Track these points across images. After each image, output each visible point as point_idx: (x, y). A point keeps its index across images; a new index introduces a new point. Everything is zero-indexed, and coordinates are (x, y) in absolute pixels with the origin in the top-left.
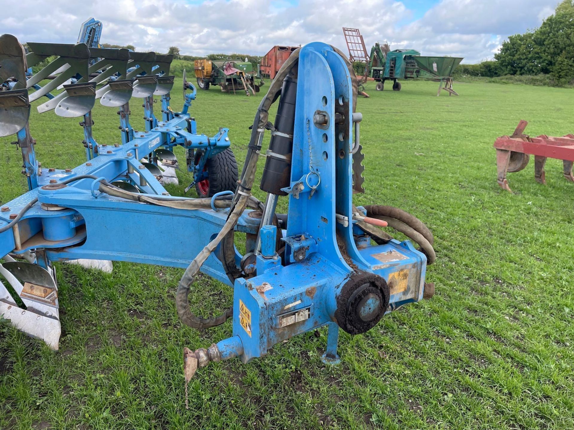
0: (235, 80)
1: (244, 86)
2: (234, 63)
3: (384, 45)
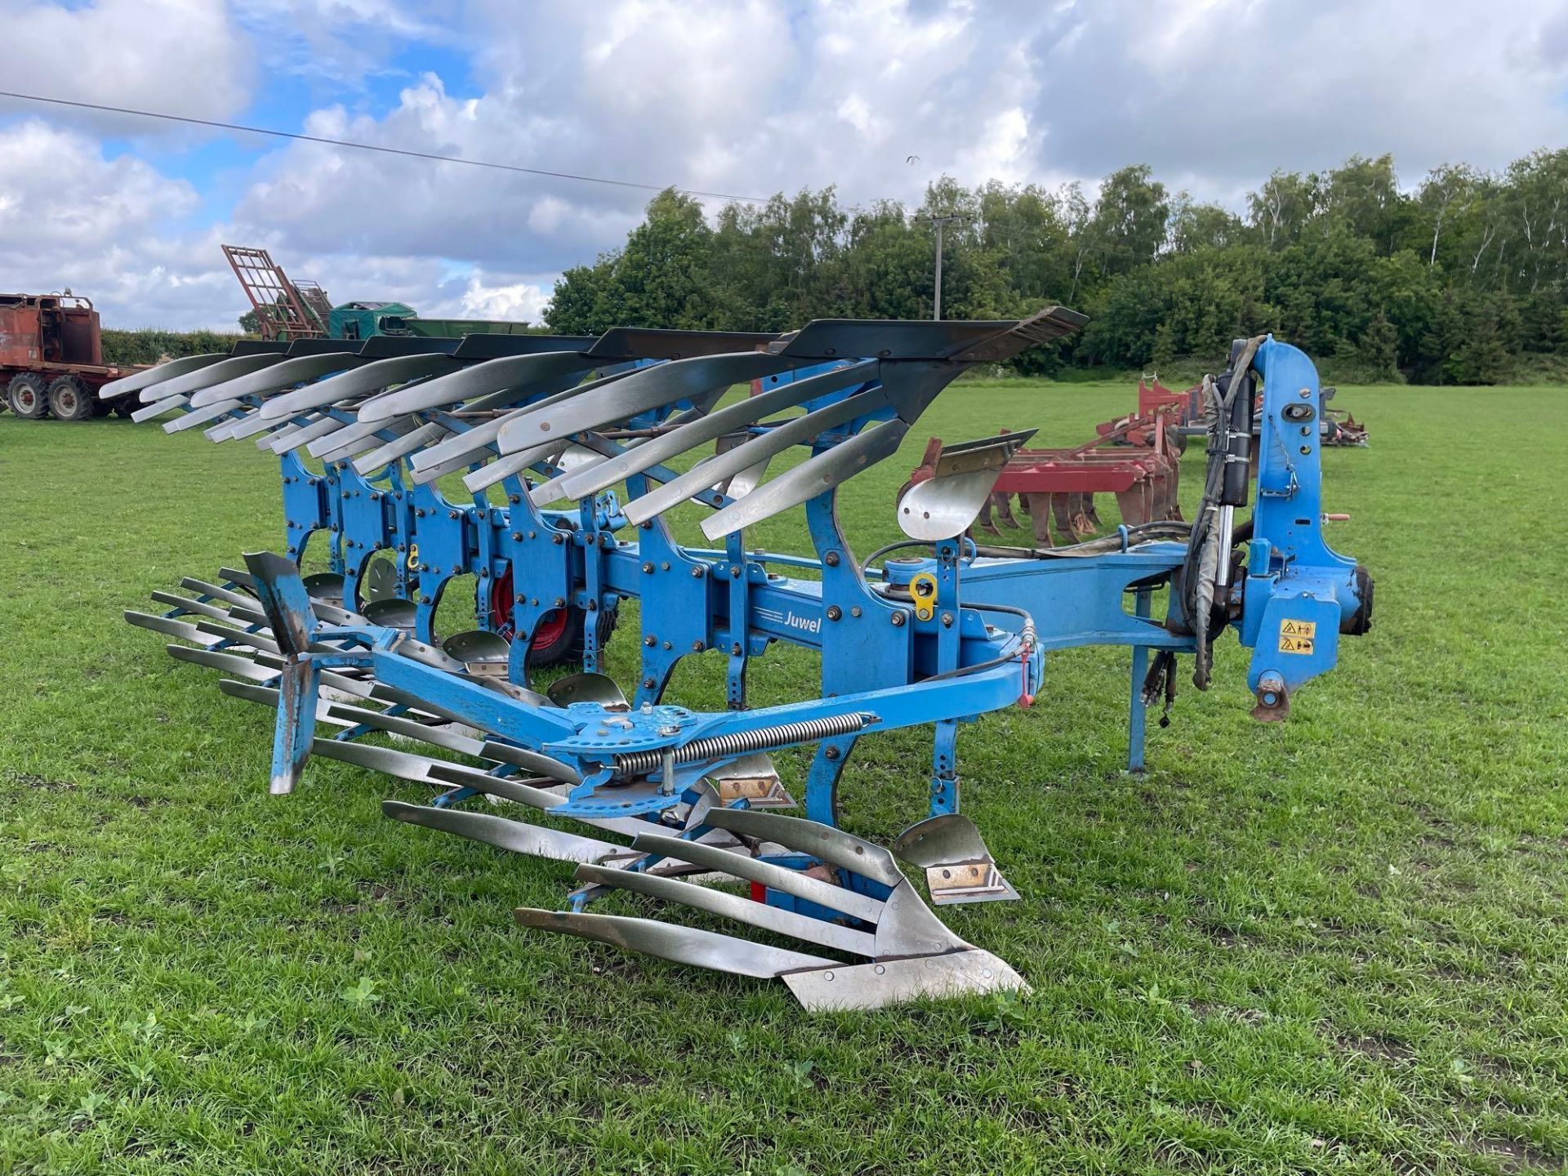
3: (309, 290)
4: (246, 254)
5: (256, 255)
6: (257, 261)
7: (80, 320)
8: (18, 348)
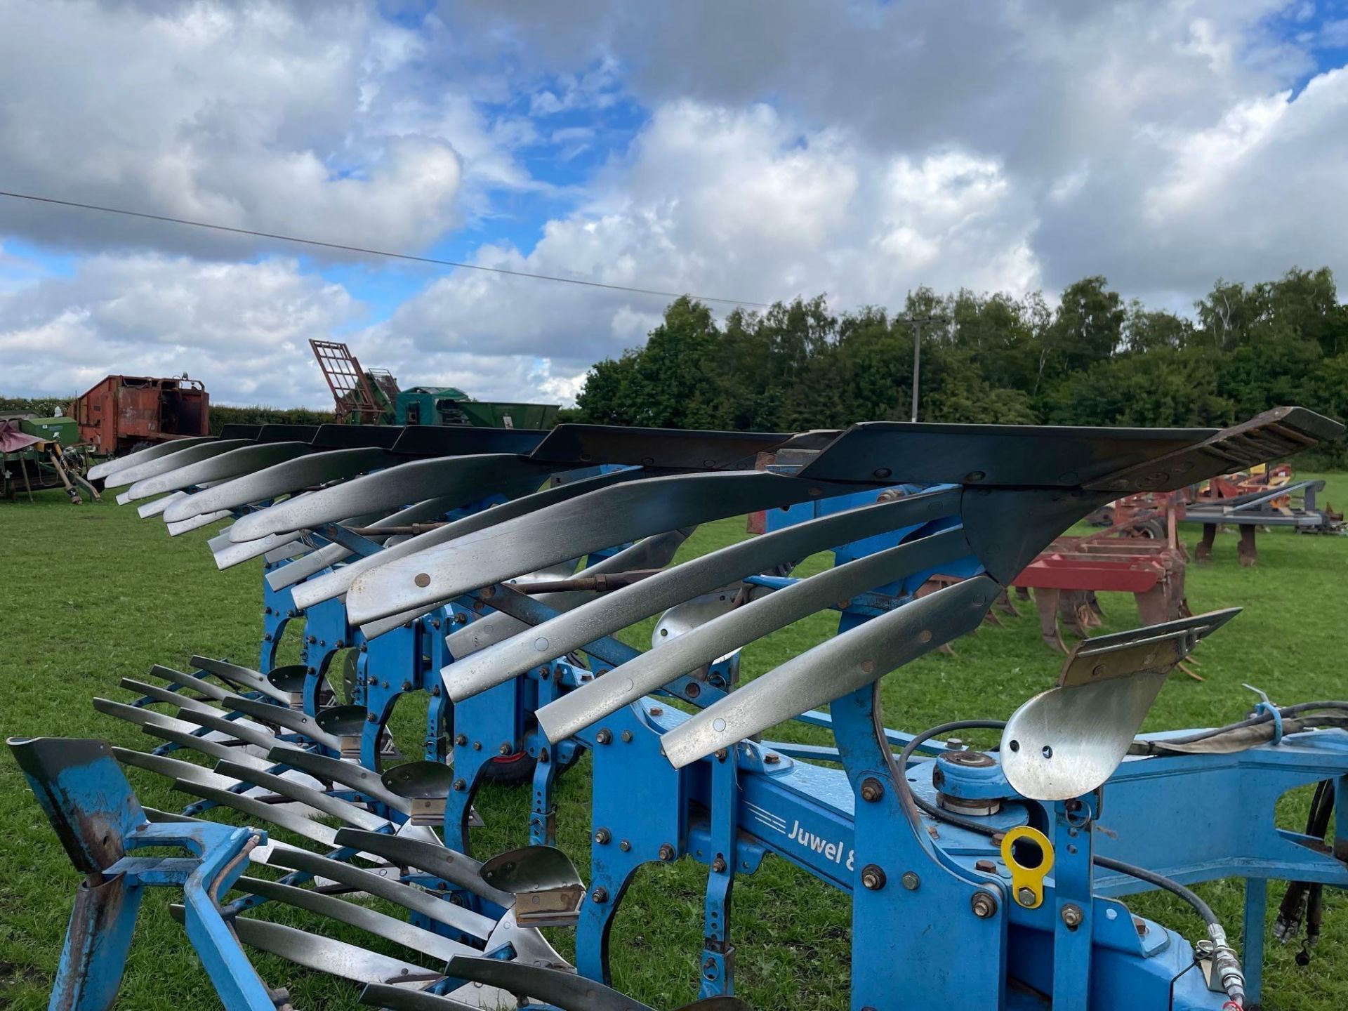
0: (30, 464)
1: (60, 478)
2: (21, 422)
3: (383, 377)
4: (329, 347)
5: (337, 348)
6: (338, 353)
7: (194, 400)
8: (140, 421)
